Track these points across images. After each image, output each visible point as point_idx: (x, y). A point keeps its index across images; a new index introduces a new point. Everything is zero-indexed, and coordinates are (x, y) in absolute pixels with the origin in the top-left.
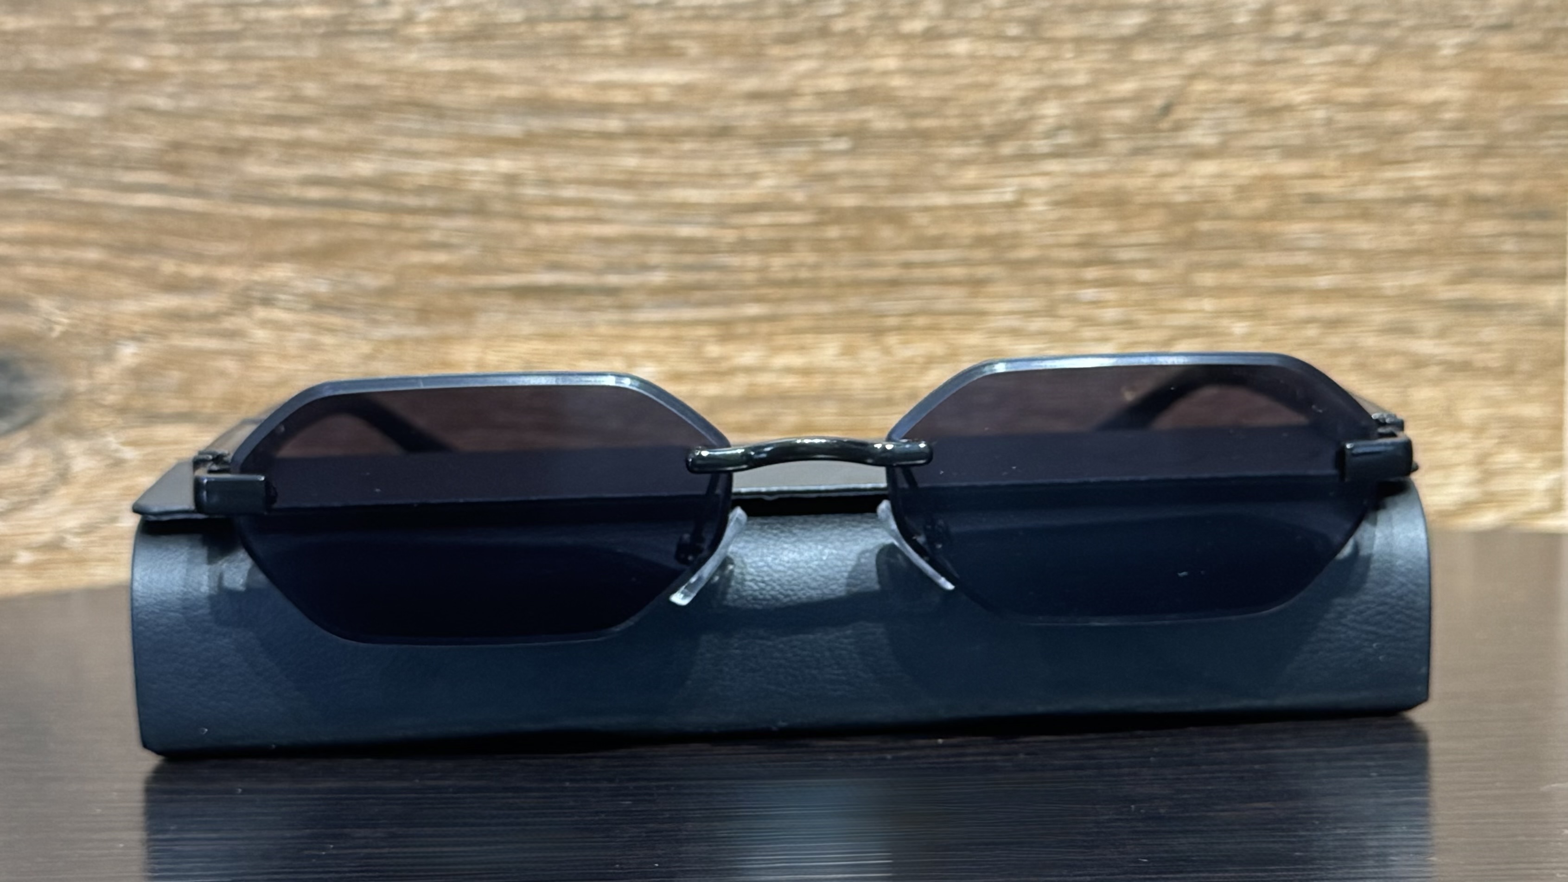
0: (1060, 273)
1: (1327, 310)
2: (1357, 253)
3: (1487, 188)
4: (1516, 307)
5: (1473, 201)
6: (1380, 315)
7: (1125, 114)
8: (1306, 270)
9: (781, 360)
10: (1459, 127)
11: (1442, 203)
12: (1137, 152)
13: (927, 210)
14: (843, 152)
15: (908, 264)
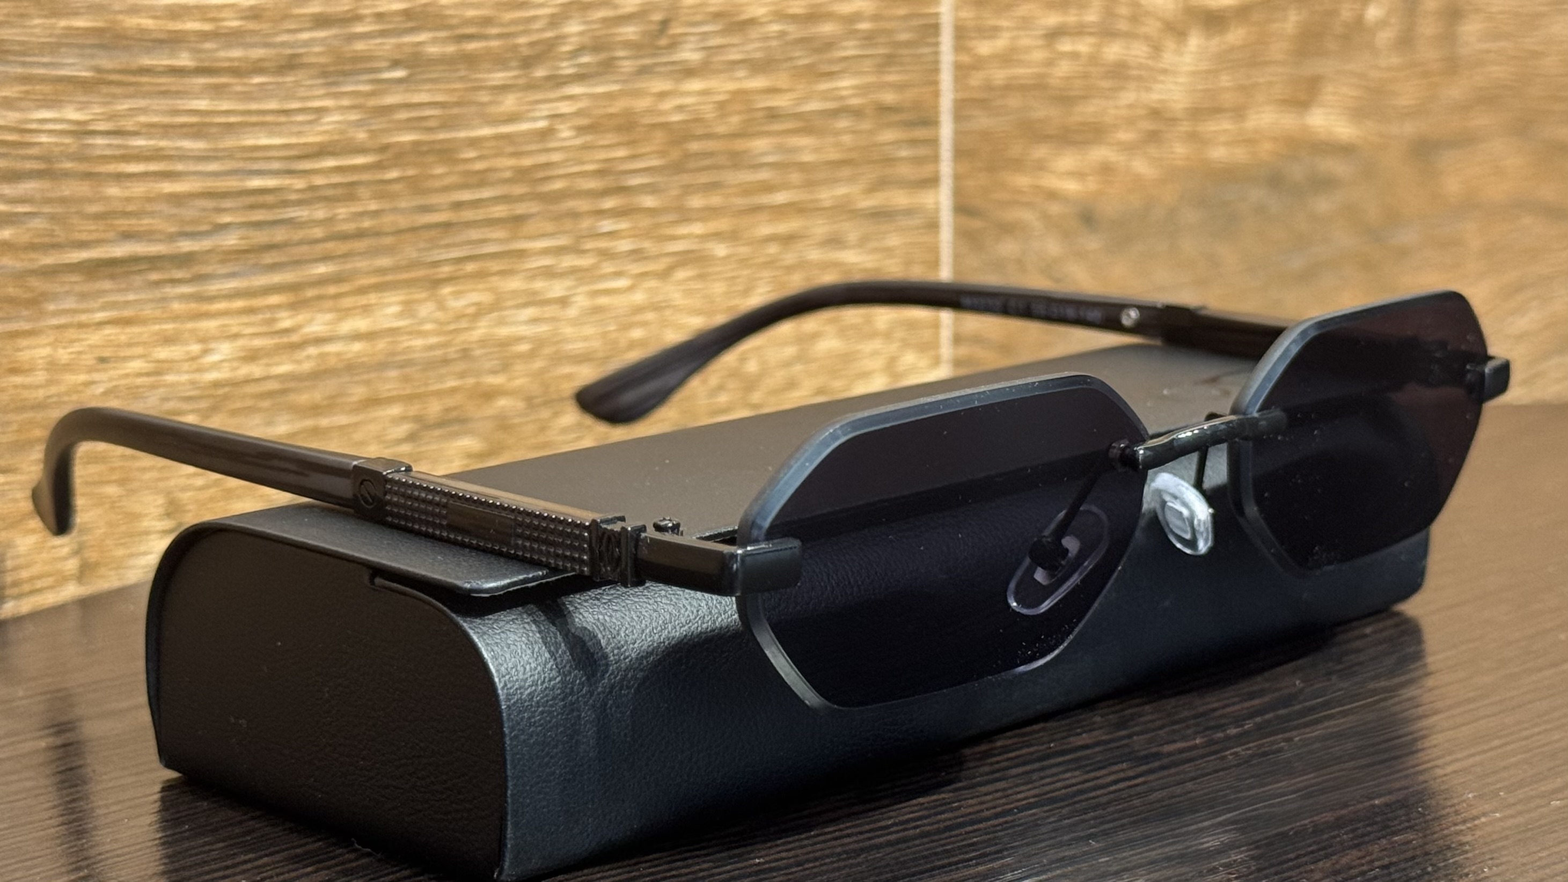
0: (582, 205)
1: (782, 228)
2: (802, 167)
3: (889, 97)
4: (909, 212)
5: (883, 109)
6: (820, 228)
7: (630, 31)
8: (768, 188)
9: (347, 326)
10: (869, 38)
11: (857, 113)
12: (643, 71)
13: (474, 143)
14: (400, 81)
15: (458, 206)
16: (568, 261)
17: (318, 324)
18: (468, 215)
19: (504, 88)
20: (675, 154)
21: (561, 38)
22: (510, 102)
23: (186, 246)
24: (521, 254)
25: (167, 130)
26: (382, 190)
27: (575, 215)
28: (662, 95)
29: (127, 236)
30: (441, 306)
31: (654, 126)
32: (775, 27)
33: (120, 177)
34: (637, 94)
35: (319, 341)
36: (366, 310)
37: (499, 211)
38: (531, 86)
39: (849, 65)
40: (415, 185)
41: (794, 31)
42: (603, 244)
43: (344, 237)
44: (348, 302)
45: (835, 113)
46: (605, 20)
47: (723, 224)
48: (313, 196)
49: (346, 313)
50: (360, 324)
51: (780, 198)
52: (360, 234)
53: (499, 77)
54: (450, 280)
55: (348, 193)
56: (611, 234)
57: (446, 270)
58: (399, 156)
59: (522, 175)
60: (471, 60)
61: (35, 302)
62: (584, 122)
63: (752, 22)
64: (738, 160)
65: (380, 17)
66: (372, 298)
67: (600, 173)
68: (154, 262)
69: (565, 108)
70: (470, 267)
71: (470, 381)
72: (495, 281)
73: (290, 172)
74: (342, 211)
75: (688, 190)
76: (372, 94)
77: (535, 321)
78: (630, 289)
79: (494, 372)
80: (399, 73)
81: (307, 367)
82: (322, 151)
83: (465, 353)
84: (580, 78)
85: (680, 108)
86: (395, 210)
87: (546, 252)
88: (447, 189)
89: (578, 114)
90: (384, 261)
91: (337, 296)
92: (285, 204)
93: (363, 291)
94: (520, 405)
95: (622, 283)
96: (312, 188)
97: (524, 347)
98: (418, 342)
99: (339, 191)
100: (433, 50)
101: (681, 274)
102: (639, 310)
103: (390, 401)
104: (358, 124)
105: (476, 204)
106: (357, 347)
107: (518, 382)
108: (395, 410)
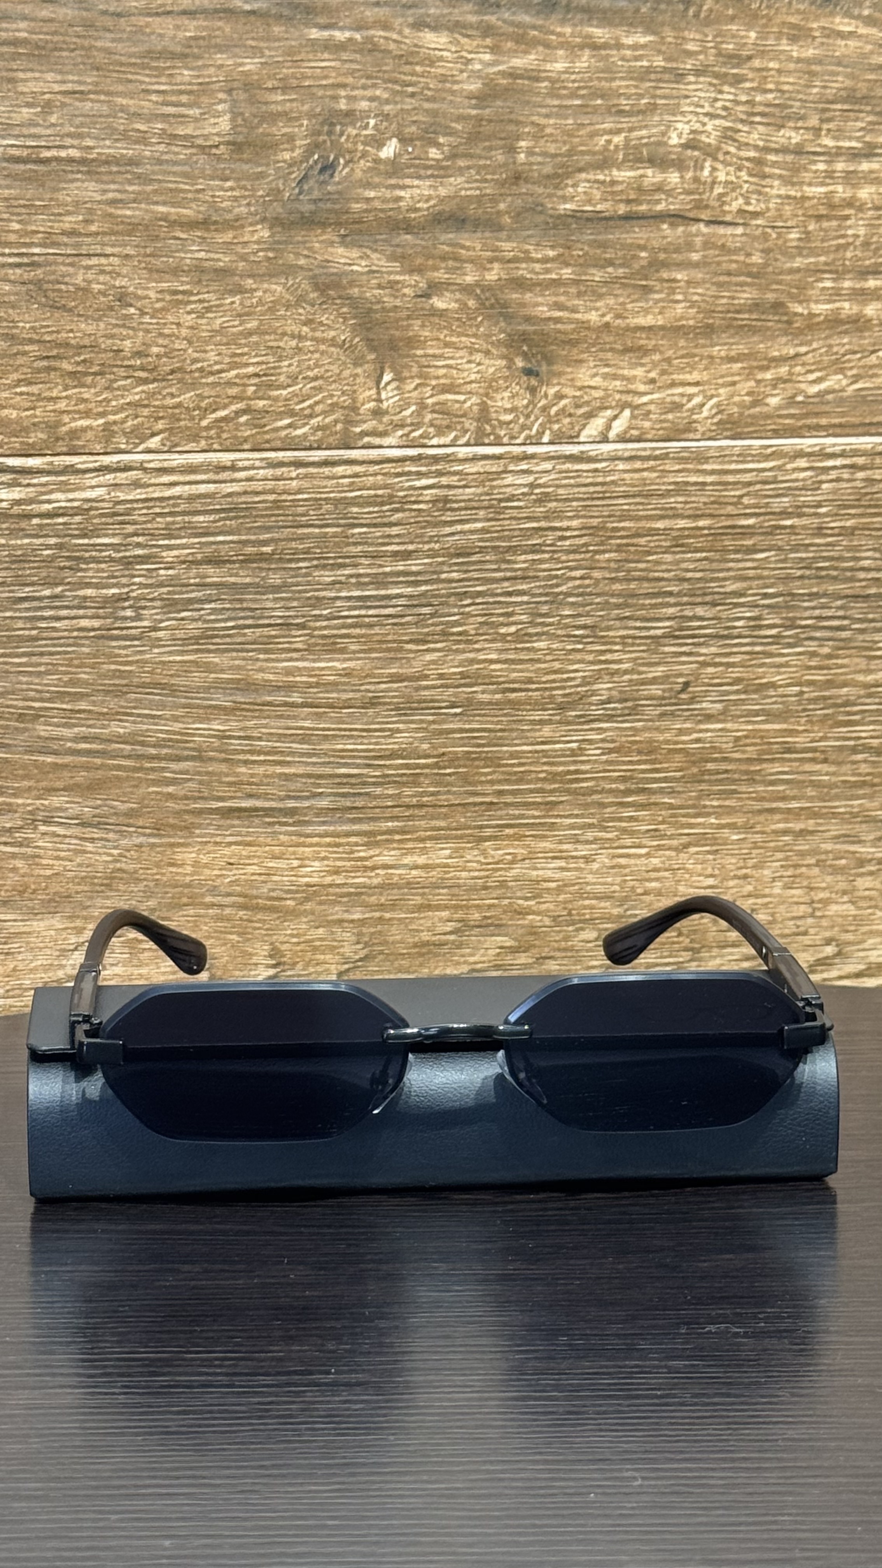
0: (606, 799)
1: (796, 825)
2: (818, 784)
12: (666, 714)
13: (515, 755)
14: (456, 715)
15: (500, 793)
17: (387, 857)
18: (508, 799)
20: (694, 770)
21: (594, 692)
22: (546, 731)
23: (291, 804)
25: (281, 737)
28: (682, 730)
29: (250, 796)
30: (484, 853)
33: (246, 762)
34: (659, 730)
35: (386, 867)
36: (424, 851)
38: (566, 722)
39: (867, 717)
40: (466, 779)
41: (813, 693)
42: (623, 824)
45: (854, 750)
47: (739, 820)
48: (385, 781)
49: (410, 852)
50: (421, 860)
51: (795, 805)
53: (537, 716)
55: (415, 780)
57: (488, 832)
58: (454, 760)
59: (553, 777)
60: (515, 705)
61: (188, 828)
63: (773, 685)
65: (440, 676)
66: (429, 845)
67: (623, 779)
68: (268, 812)
69: (593, 735)
70: (508, 831)
71: (506, 902)
72: (528, 841)
73: (369, 766)
74: (408, 791)
76: (434, 722)
77: (564, 869)
78: (650, 855)
79: (527, 899)
80: (457, 710)
81: (376, 881)
82: (393, 755)
83: (503, 884)
84: (608, 718)
85: (699, 740)
86: (449, 792)
87: (574, 827)
89: (603, 741)
90: (440, 824)
91: (401, 841)
92: (365, 784)
93: (422, 840)
94: (547, 921)
95: (642, 851)
96: (385, 776)
97: (552, 885)
98: (464, 874)
99: (406, 779)
100: (486, 697)
102: (657, 870)
103: (438, 908)
104: (422, 740)
105: (514, 793)
106: (414, 873)
107: (545, 907)
108: (445, 914)
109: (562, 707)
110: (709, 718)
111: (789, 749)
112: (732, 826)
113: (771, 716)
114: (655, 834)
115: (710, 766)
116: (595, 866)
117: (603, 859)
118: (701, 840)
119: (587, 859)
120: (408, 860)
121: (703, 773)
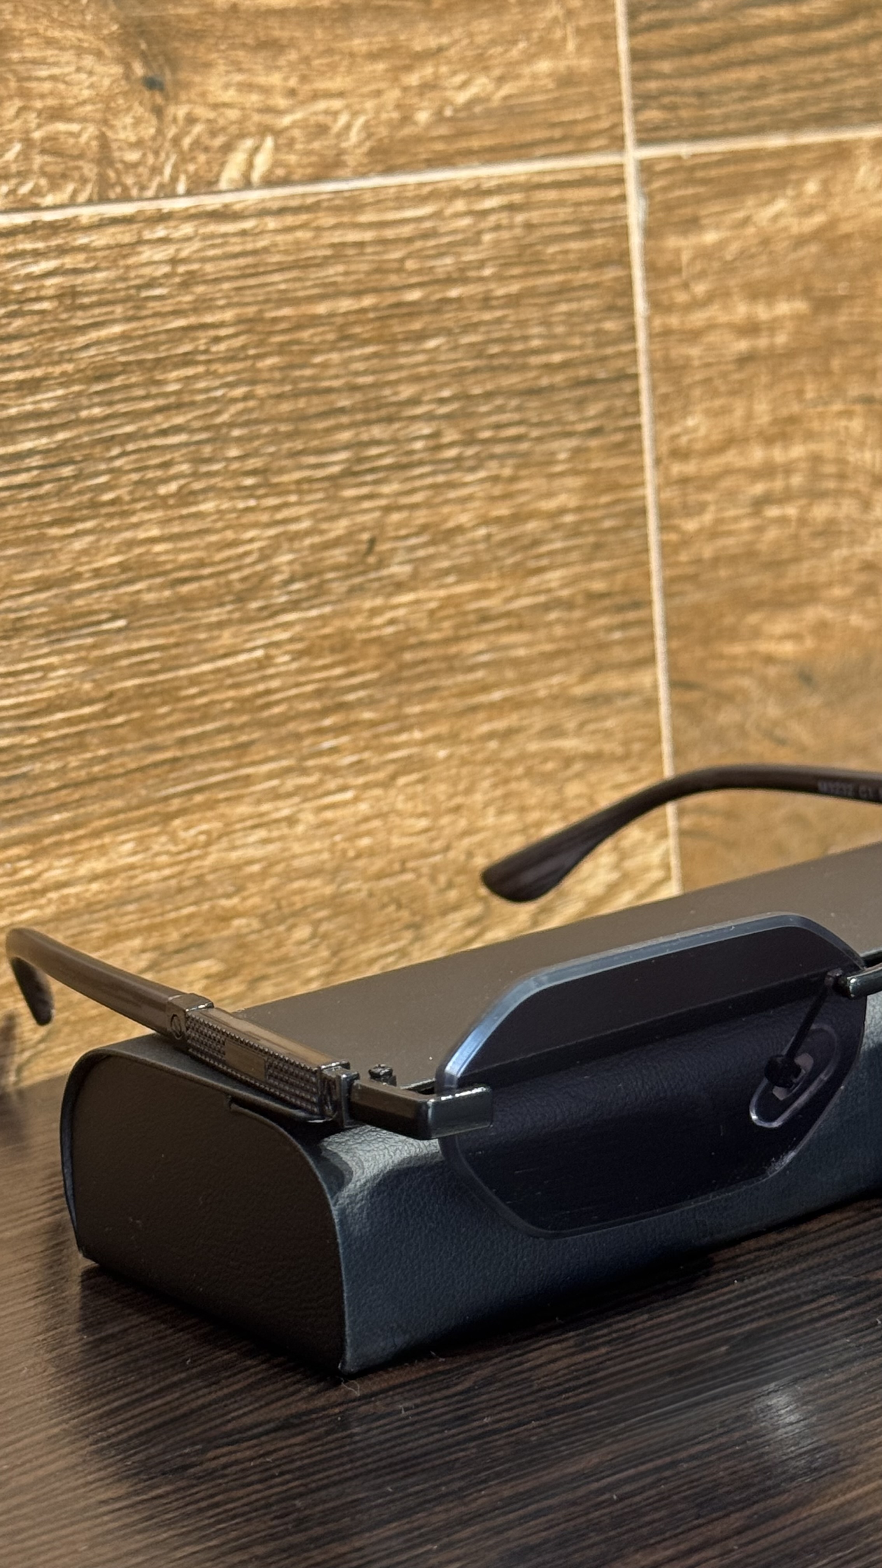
0: (305, 727)
1: (500, 725)
2: (516, 663)
3: (598, 586)
4: (626, 694)
5: (592, 597)
6: (538, 720)
7: (339, 555)
8: (485, 688)
10: (575, 531)
11: (568, 605)
12: (352, 591)
13: (193, 681)
14: (119, 630)
15: (183, 742)
16: (291, 783)
17: (57, 870)
18: (193, 750)
19: (221, 625)
20: (392, 665)
21: (274, 570)
22: (227, 638)
24: (247, 780)
26: (110, 736)
27: (298, 737)
28: (374, 612)
30: (174, 839)
31: (367, 642)
32: (482, 532)
34: (350, 613)
35: (60, 885)
36: (103, 850)
37: (225, 742)
38: (247, 620)
39: (556, 559)
40: (141, 728)
41: (500, 534)
42: (325, 760)
43: (77, 785)
44: (84, 845)
45: (547, 607)
46: (314, 548)
47: (442, 728)
48: (45, 750)
49: (84, 856)
50: (99, 865)
51: (496, 695)
52: (92, 780)
53: (215, 615)
54: (181, 812)
55: (79, 743)
56: (334, 750)
57: (176, 804)
58: (124, 702)
59: (243, 706)
60: (187, 602)
62: (299, 646)
63: (460, 529)
64: (452, 665)
65: (97, 573)
66: (107, 839)
67: (319, 694)
69: (281, 636)
70: (199, 798)
71: (206, 906)
72: (223, 809)
73: (21, 730)
74: (73, 761)
75: (406, 699)
76: (94, 646)
77: (265, 841)
78: (356, 800)
79: (228, 896)
80: (121, 623)
81: (50, 910)
82: (51, 707)
83: (200, 881)
84: (294, 605)
85: (392, 622)
86: (123, 753)
87: (270, 776)
88: (171, 727)
89: (291, 640)
90: (118, 803)
91: (73, 842)
92: (19, 760)
93: (97, 834)
94: (255, 924)
95: (349, 795)
96: (44, 742)
97: (256, 868)
98: (154, 875)
99: (69, 742)
100: (150, 597)
101: (402, 781)
102: (366, 819)
103: (129, 935)
104: (83, 676)
105: (199, 738)
106: (95, 887)
107: (250, 902)
108: (137, 942)
109: (241, 599)
110: (400, 586)
111: (485, 617)
112: (437, 739)
113: (464, 573)
114: (360, 768)
115: (408, 656)
116: (300, 829)
117: (308, 817)
118: (407, 766)
119: (291, 821)
120: (83, 870)
121: (402, 666)
